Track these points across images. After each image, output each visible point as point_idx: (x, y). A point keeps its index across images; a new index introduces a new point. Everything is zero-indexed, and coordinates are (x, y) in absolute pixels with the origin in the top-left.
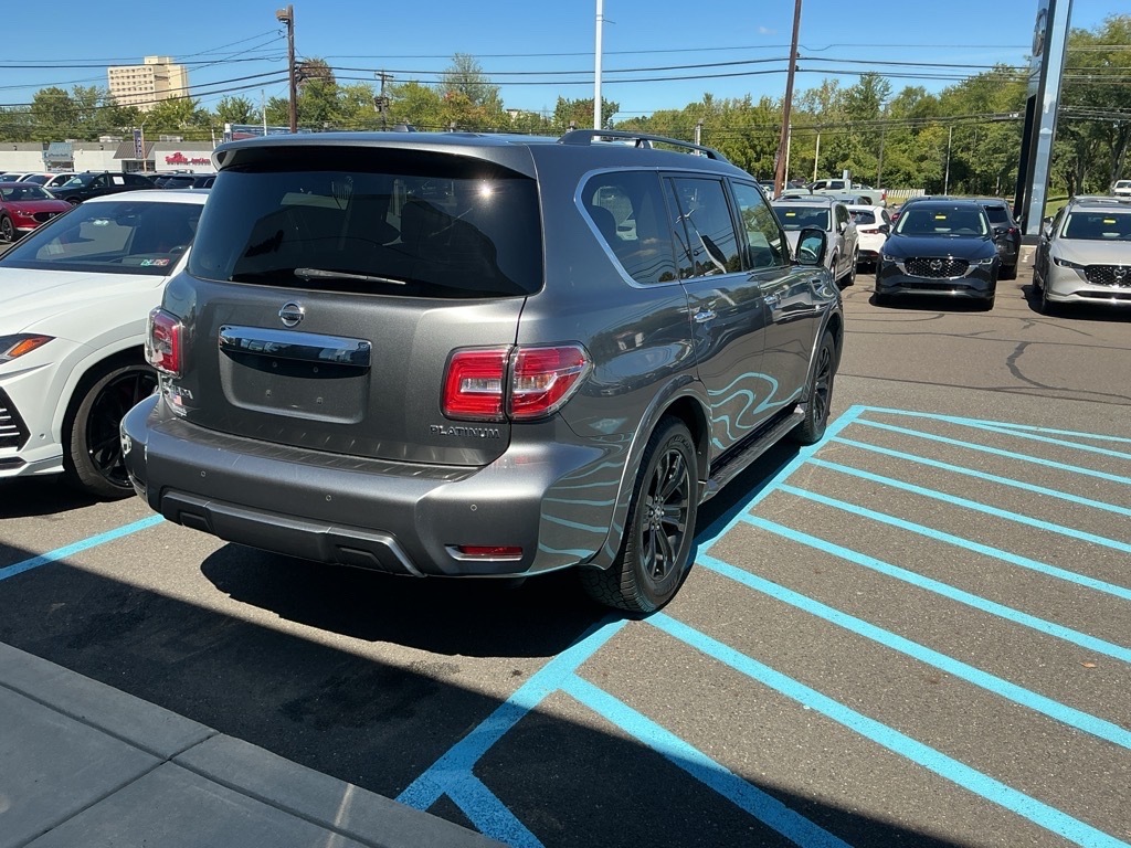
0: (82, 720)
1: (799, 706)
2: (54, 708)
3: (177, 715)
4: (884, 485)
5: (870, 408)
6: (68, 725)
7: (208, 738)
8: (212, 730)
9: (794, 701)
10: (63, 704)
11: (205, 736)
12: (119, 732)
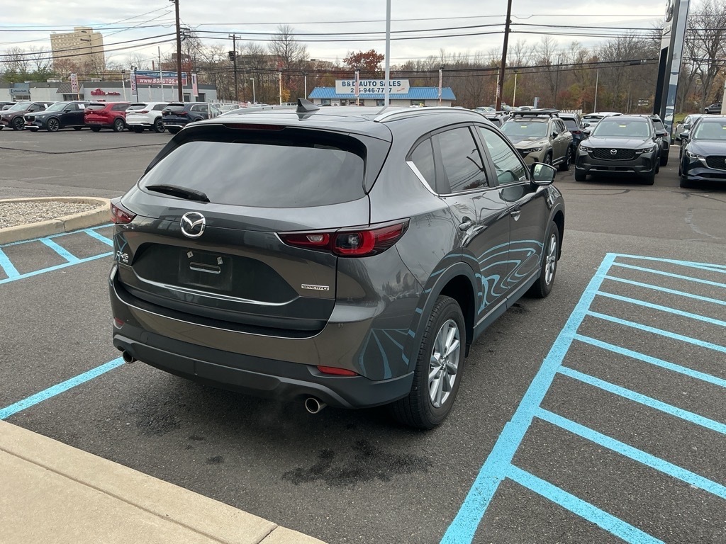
0: (166, 518)
1: (687, 485)
2: (140, 508)
3: (241, 511)
4: (659, 310)
5: (619, 255)
6: (157, 523)
7: (272, 531)
8: (273, 524)
9: (681, 481)
10: (147, 504)
11: (268, 530)
12: (199, 528)
